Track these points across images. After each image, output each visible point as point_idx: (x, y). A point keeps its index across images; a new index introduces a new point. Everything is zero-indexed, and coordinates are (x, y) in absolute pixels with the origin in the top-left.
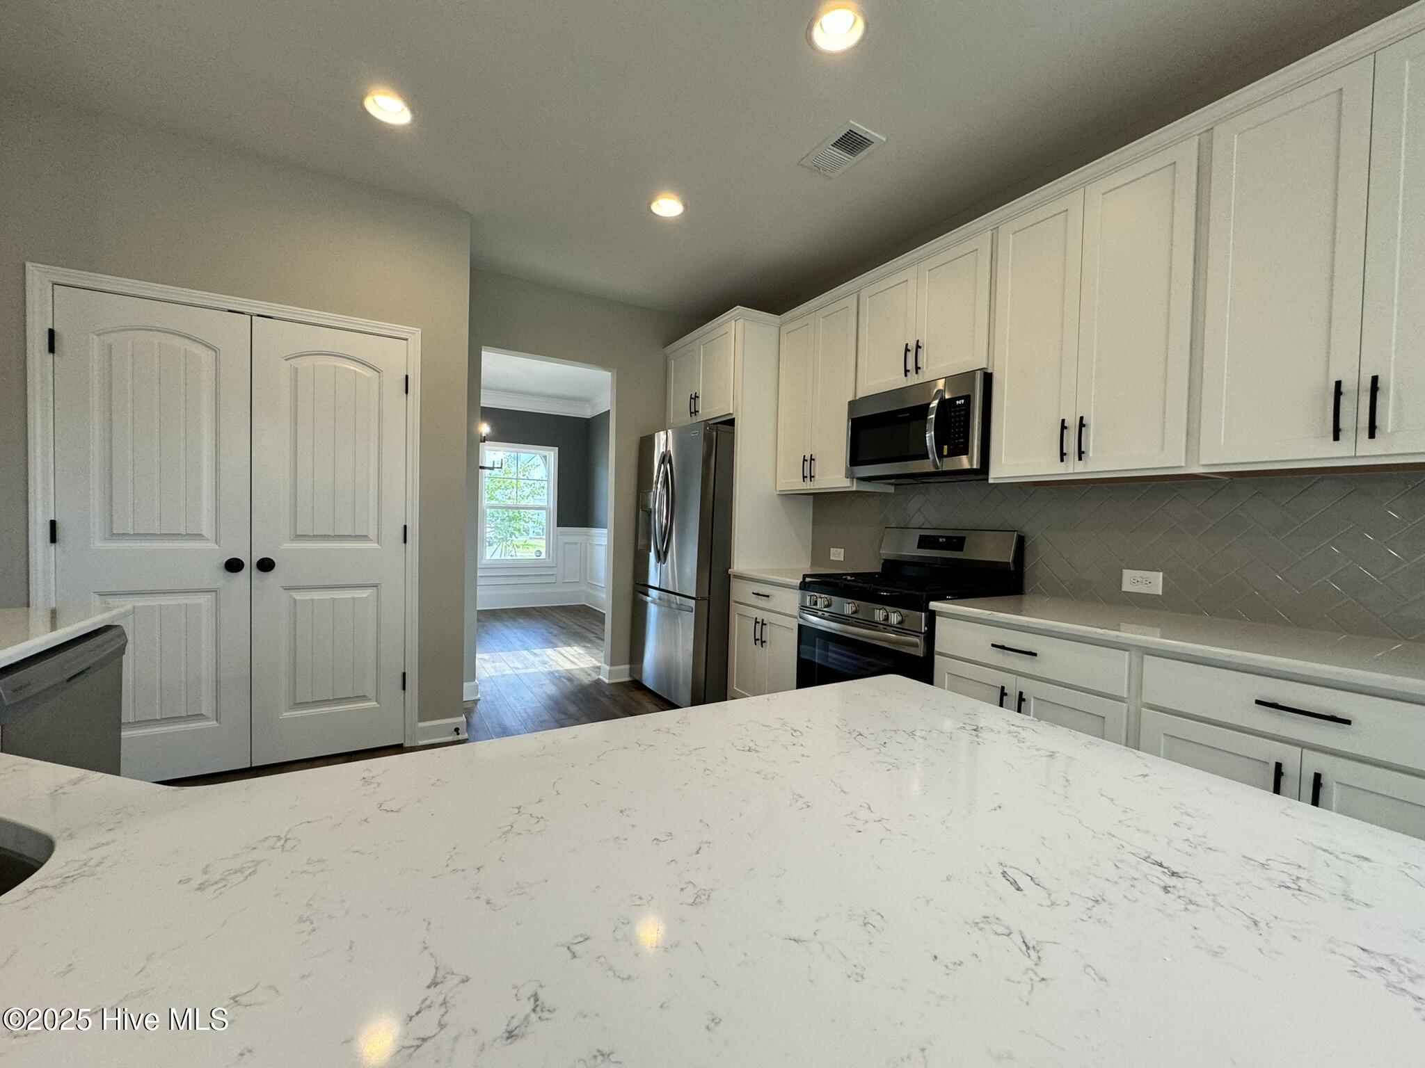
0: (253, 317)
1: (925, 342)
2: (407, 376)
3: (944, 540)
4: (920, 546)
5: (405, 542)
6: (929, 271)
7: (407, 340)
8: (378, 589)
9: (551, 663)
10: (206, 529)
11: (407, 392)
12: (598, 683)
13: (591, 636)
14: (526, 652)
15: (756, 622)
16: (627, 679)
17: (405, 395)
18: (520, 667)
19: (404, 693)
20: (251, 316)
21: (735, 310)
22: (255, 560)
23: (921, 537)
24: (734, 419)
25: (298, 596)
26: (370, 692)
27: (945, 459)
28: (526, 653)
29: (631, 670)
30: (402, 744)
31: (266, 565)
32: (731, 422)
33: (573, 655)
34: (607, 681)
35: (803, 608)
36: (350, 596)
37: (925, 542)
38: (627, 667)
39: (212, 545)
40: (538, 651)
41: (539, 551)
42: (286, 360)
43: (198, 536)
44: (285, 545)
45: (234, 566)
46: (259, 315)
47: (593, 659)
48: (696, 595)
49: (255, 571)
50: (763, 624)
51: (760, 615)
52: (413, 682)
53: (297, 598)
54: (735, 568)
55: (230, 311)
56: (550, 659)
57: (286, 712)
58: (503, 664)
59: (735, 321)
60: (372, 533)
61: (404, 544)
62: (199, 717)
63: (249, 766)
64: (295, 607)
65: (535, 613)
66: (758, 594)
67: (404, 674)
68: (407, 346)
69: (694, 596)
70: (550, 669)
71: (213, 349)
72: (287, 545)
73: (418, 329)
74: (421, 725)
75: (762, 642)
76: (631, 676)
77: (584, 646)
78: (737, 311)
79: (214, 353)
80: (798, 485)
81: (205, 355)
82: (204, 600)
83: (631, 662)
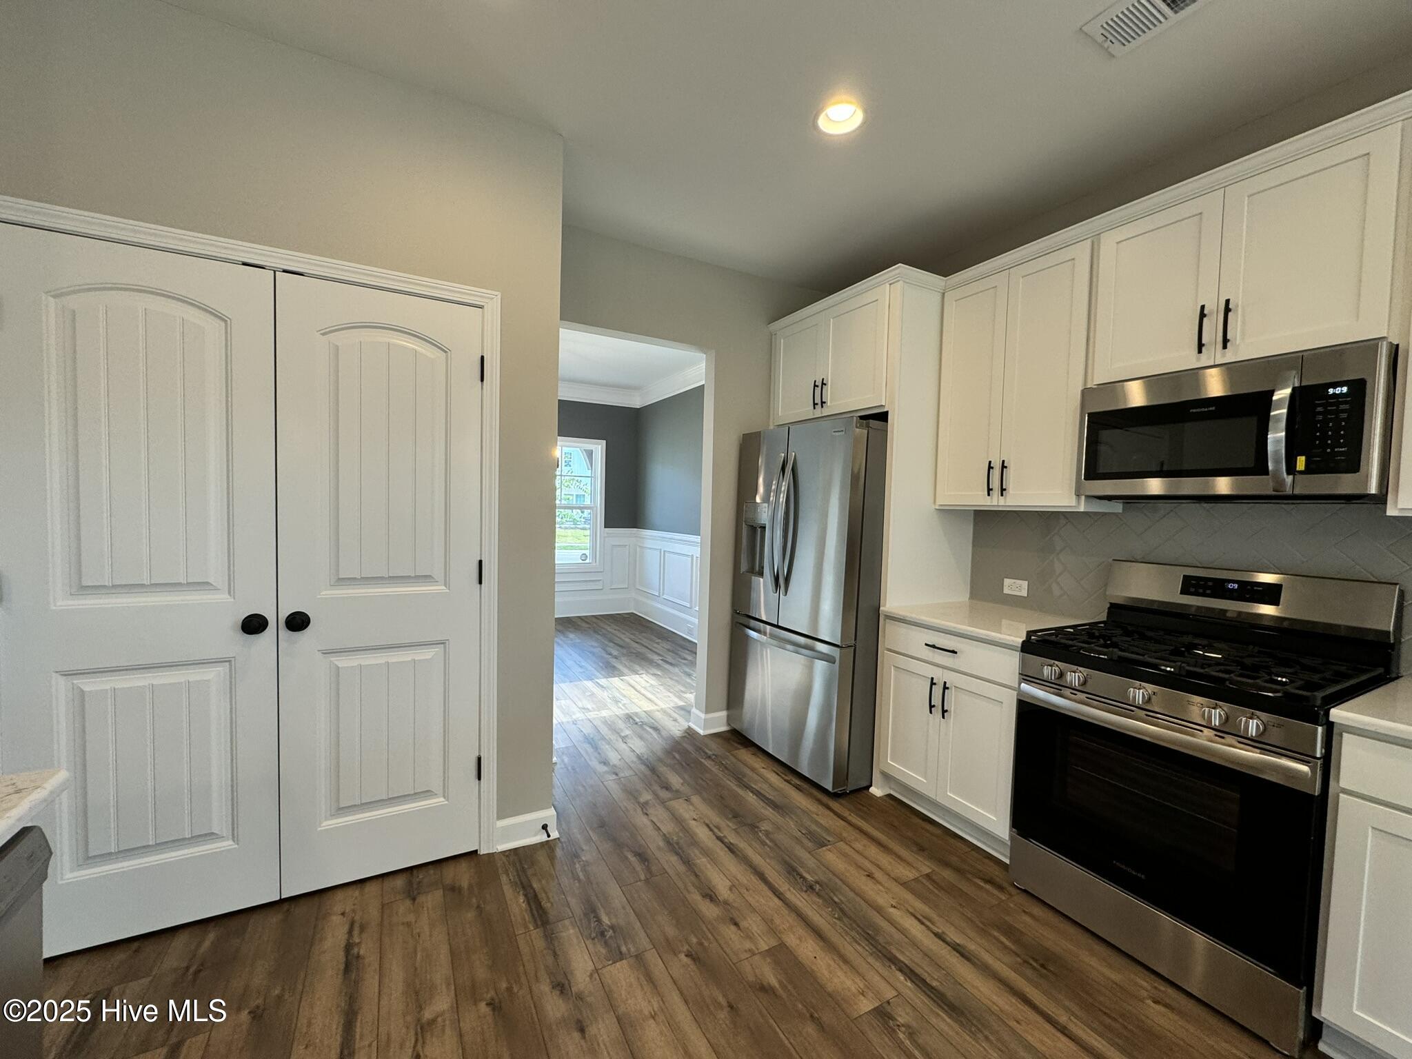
0: (277, 272)
1: (1240, 303)
2: (482, 358)
3: (1236, 586)
4: (1185, 591)
5: (480, 582)
6: (1249, 197)
7: (481, 307)
8: (445, 647)
9: (625, 701)
10: (216, 576)
11: (482, 380)
12: (690, 734)
13: (656, 658)
14: (590, 682)
15: (933, 684)
16: (724, 728)
17: (480, 383)
18: (589, 706)
19: (479, 784)
20: (275, 272)
21: (896, 268)
22: (284, 615)
23: (1187, 579)
24: (887, 412)
25: (343, 662)
26: (436, 785)
27: (1298, 477)
28: (589, 684)
29: (728, 717)
30: (476, 851)
31: (298, 622)
32: (883, 417)
33: (645, 688)
34: (702, 732)
35: (1026, 677)
36: (410, 659)
37: (1191, 585)
38: (724, 714)
39: (223, 597)
40: (603, 681)
41: (585, 554)
42: (323, 334)
43: (204, 585)
44: (324, 593)
45: (254, 625)
46: (285, 271)
47: (670, 694)
48: (841, 642)
49: (285, 633)
50: (945, 688)
51: (940, 676)
52: (489, 768)
53: (339, 666)
54: (888, 606)
55: (245, 264)
56: (622, 695)
57: (327, 819)
58: (568, 702)
59: (890, 284)
60: (438, 573)
61: (479, 585)
62: (211, 836)
63: (278, 898)
64: (338, 675)
65: (584, 625)
66: (934, 646)
67: (479, 759)
68: (483, 317)
69: (839, 644)
70: (627, 712)
71: (223, 320)
72: (328, 593)
73: (497, 293)
74: (501, 823)
75: (944, 711)
76: (729, 724)
77: (654, 675)
78: (897, 271)
79: (223, 324)
80: (981, 500)
81: (213, 327)
82: (213, 674)
83: (729, 707)
